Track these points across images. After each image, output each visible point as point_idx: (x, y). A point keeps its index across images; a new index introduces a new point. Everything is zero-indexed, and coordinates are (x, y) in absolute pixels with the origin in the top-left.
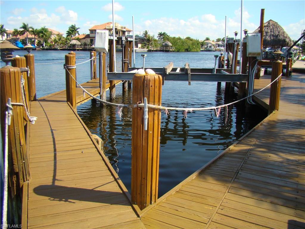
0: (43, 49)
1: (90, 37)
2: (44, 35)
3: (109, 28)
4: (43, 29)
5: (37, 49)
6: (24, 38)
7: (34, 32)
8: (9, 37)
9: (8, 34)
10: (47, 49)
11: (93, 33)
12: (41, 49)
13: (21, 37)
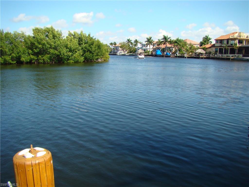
0: (176, 57)
1: (215, 47)
2: (178, 45)
3: (233, 38)
4: (178, 40)
5: (171, 56)
6: (164, 47)
7: (171, 42)
8: (154, 46)
9: (154, 44)
10: (179, 57)
11: (218, 43)
12: (175, 56)
13: (163, 46)
